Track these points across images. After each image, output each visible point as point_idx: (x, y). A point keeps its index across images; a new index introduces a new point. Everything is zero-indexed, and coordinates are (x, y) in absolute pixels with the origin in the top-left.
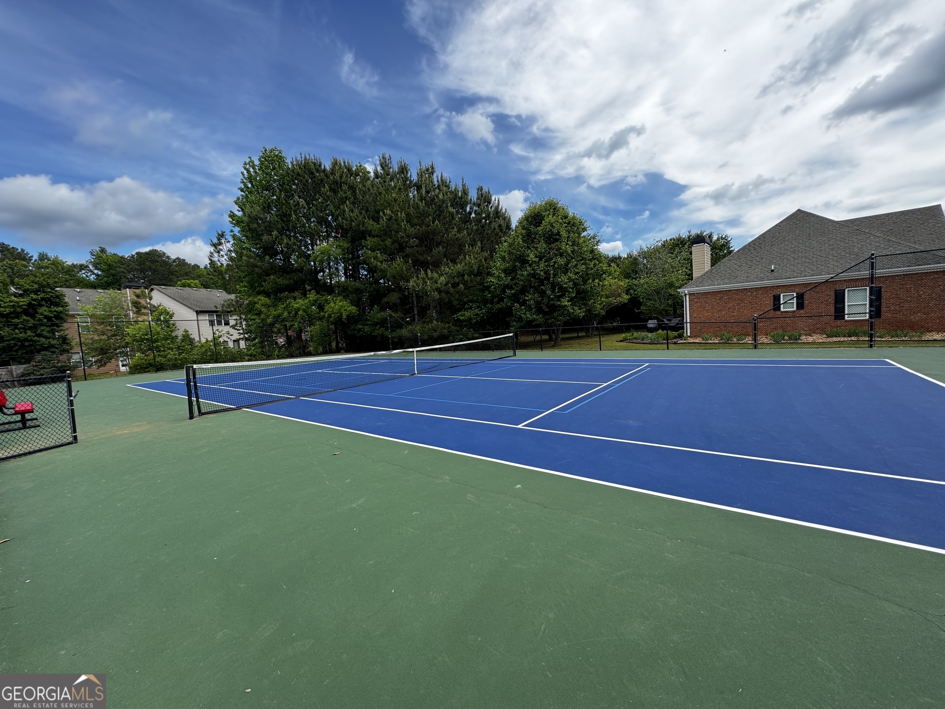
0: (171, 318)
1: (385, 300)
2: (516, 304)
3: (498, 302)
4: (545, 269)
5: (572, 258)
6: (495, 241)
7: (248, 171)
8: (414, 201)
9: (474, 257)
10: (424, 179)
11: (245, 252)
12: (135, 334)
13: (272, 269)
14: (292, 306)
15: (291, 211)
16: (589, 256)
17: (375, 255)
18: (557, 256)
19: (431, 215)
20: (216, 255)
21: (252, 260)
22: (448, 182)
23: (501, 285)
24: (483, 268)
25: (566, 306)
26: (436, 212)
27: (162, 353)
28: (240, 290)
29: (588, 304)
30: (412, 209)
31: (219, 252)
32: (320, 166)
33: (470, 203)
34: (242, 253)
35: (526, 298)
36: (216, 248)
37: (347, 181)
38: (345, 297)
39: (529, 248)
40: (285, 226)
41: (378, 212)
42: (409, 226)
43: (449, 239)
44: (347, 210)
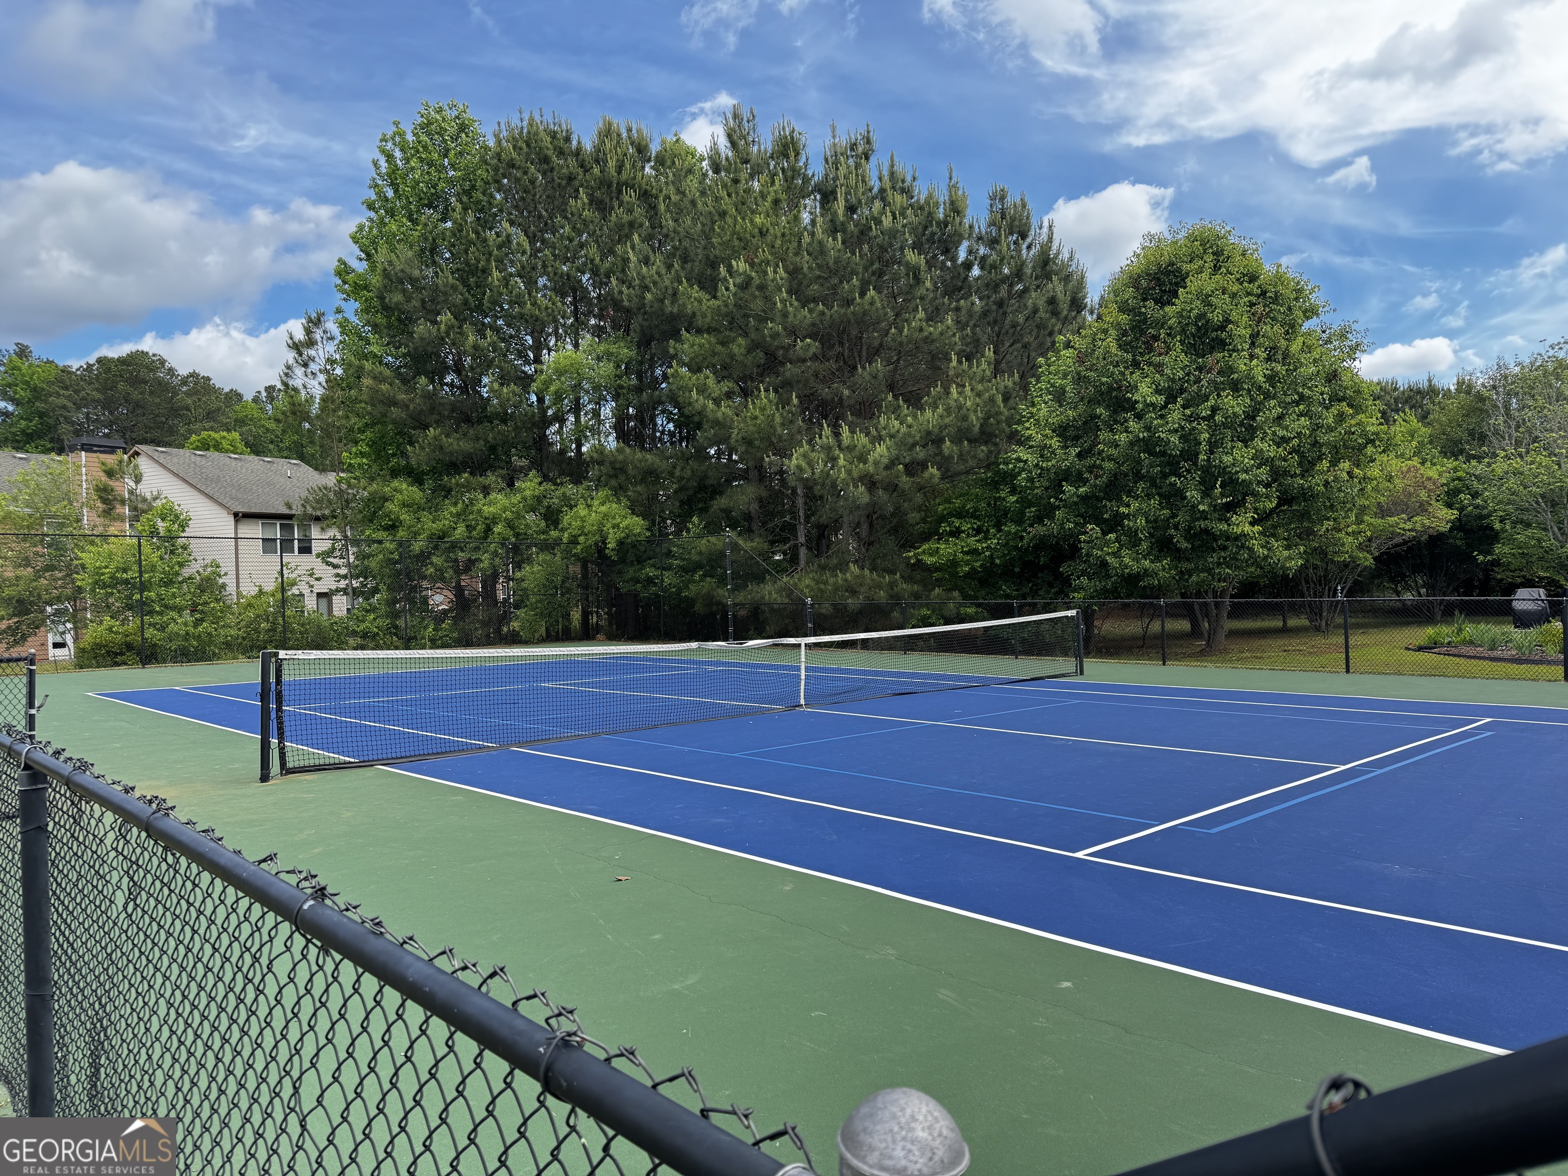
0: (183, 531)
1: (721, 502)
2: (1090, 527)
3: (1039, 519)
4: (1183, 428)
5: (1268, 396)
6: (1034, 345)
7: (390, 157)
8: (813, 234)
9: (972, 390)
10: (842, 171)
11: (368, 365)
12: (100, 568)
13: (432, 410)
14: (479, 511)
15: (488, 261)
16: (1321, 391)
17: (702, 381)
18: (1224, 390)
19: (857, 275)
20: (299, 371)
21: (384, 387)
22: (909, 179)
23: (1048, 470)
24: (999, 422)
25: (1244, 535)
26: (872, 264)
27: (157, 619)
28: (350, 464)
29: (1313, 533)
30: (807, 257)
31: (305, 365)
32: (568, 139)
33: (970, 235)
34: (361, 368)
35: (1123, 510)
36: (301, 355)
37: (635, 178)
38: (619, 491)
39: (1136, 365)
40: (471, 299)
41: (713, 264)
42: (796, 303)
43: (905, 340)
44: (633, 258)
